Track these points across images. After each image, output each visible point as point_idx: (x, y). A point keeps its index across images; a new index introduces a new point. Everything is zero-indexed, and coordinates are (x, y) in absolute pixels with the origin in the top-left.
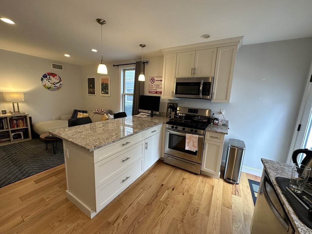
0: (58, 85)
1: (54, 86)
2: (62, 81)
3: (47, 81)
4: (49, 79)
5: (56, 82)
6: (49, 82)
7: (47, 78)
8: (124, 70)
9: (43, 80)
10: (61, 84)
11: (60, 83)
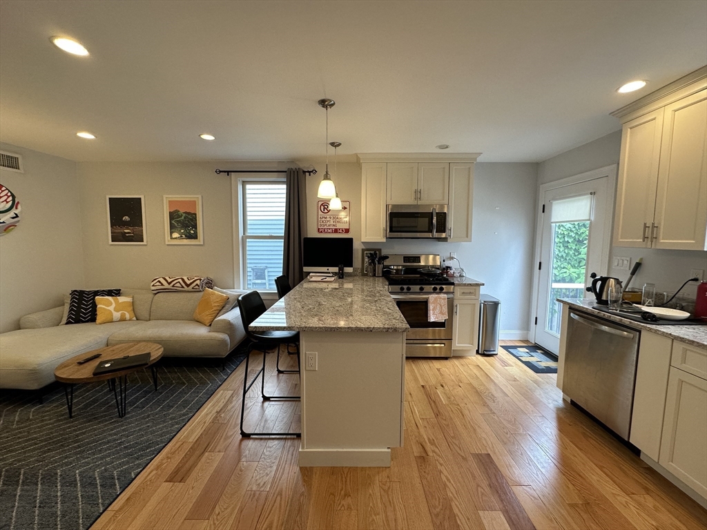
0: (5, 218)
2: (19, 207)
5: (2, 207)
8: (244, 183)
10: (17, 216)
11: (14, 211)
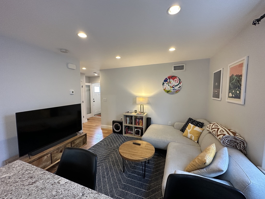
0: (177, 88)
1: (173, 90)
2: (181, 83)
3: (167, 85)
4: (169, 83)
5: (176, 84)
6: (169, 85)
7: (168, 82)
9: (164, 84)
10: (180, 87)
11: (180, 85)
